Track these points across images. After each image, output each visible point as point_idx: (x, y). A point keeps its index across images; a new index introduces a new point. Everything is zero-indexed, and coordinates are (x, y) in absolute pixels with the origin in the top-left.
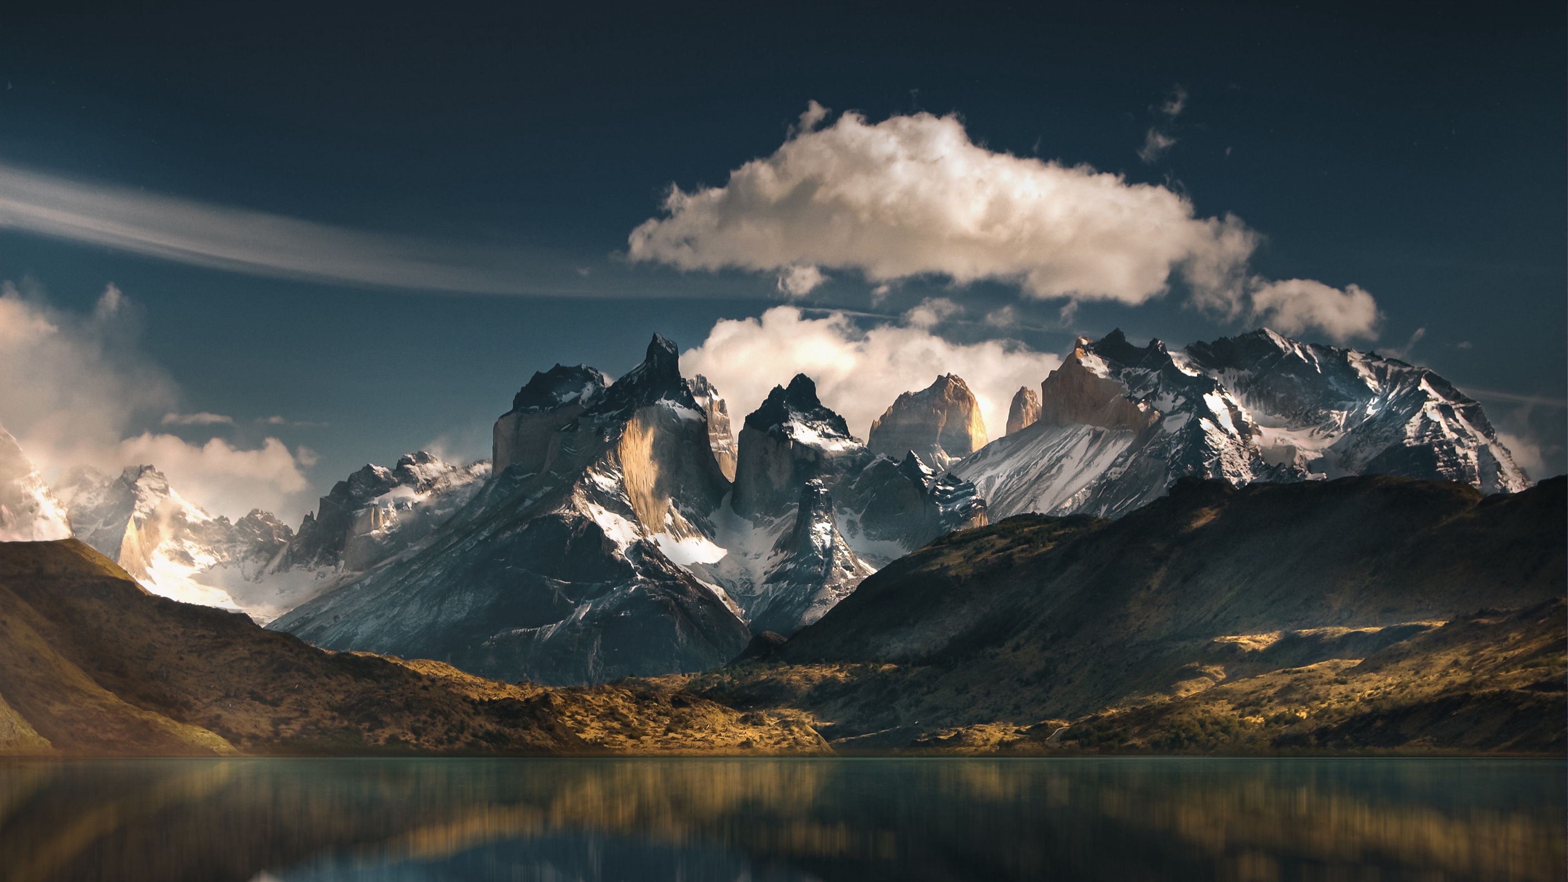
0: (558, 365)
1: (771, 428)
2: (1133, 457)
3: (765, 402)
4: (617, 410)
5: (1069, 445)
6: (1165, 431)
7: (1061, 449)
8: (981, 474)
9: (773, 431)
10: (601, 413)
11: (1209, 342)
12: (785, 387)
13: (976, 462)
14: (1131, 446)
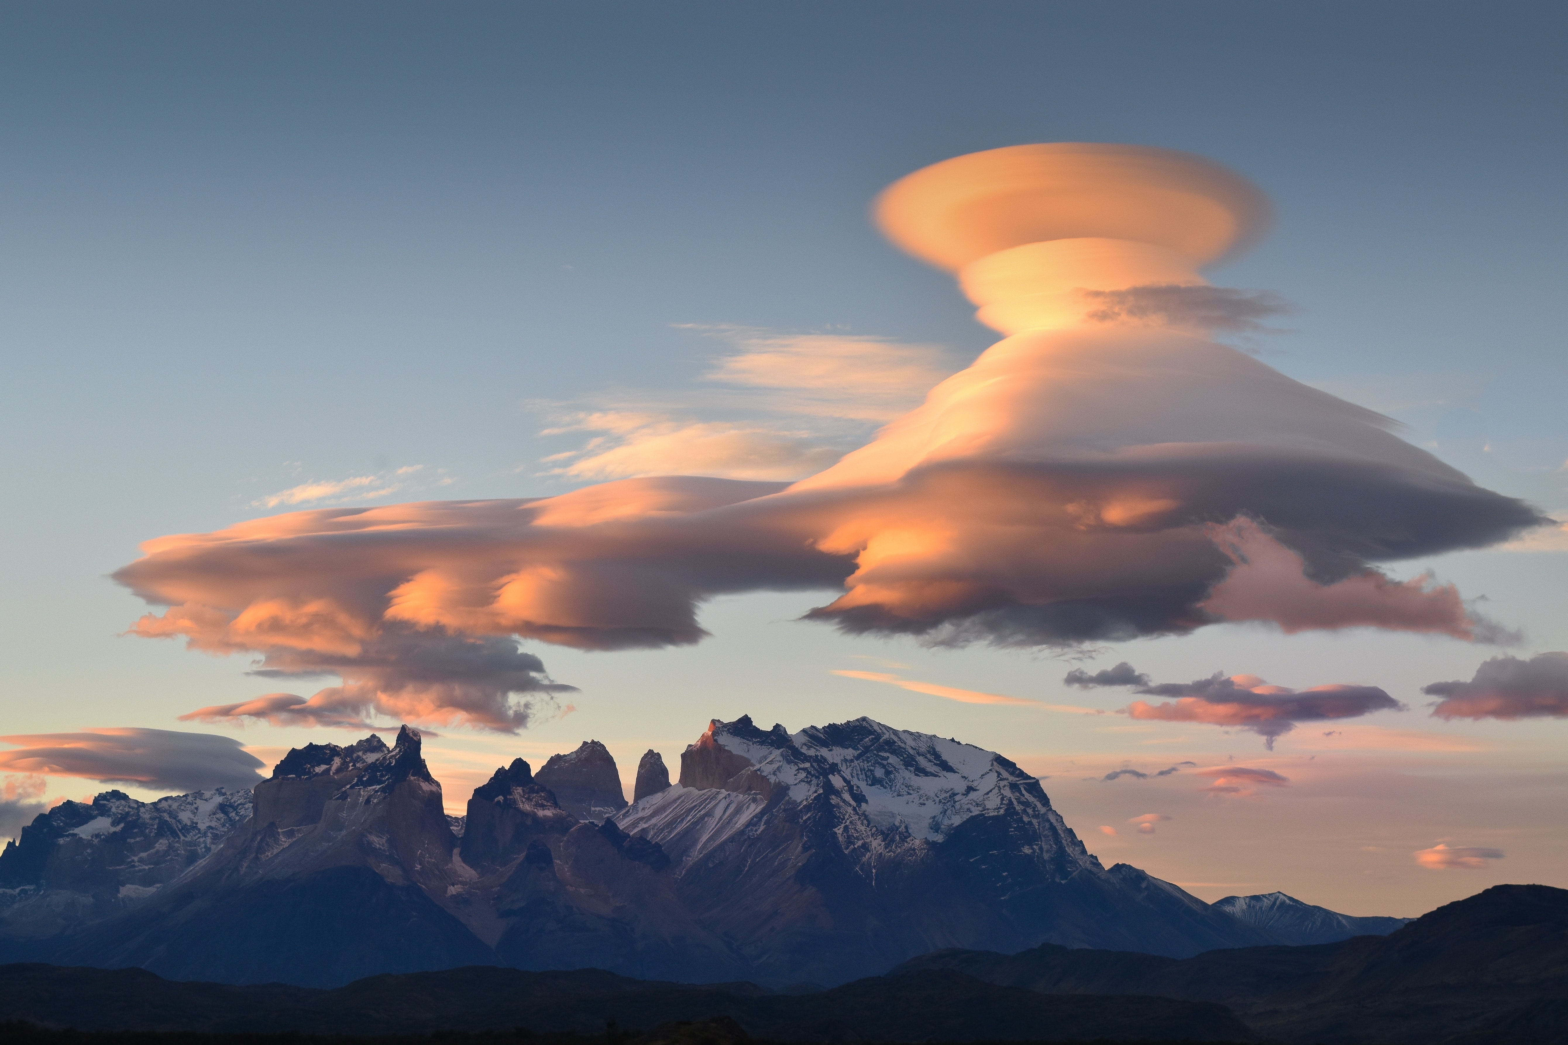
0: (311, 744)
1: (496, 799)
2: (765, 818)
3: (491, 779)
4: (379, 785)
5: (710, 806)
6: (791, 798)
7: (702, 809)
8: (636, 826)
9: (499, 802)
10: (365, 787)
11: (820, 727)
12: (507, 768)
13: (628, 816)
14: (764, 809)
